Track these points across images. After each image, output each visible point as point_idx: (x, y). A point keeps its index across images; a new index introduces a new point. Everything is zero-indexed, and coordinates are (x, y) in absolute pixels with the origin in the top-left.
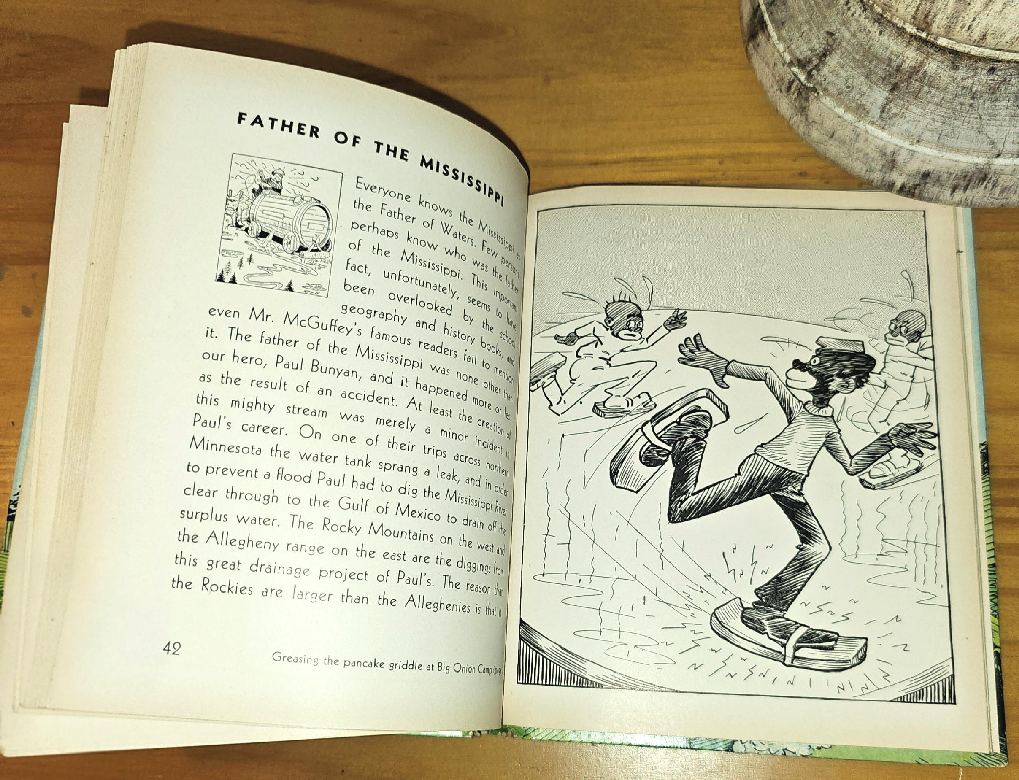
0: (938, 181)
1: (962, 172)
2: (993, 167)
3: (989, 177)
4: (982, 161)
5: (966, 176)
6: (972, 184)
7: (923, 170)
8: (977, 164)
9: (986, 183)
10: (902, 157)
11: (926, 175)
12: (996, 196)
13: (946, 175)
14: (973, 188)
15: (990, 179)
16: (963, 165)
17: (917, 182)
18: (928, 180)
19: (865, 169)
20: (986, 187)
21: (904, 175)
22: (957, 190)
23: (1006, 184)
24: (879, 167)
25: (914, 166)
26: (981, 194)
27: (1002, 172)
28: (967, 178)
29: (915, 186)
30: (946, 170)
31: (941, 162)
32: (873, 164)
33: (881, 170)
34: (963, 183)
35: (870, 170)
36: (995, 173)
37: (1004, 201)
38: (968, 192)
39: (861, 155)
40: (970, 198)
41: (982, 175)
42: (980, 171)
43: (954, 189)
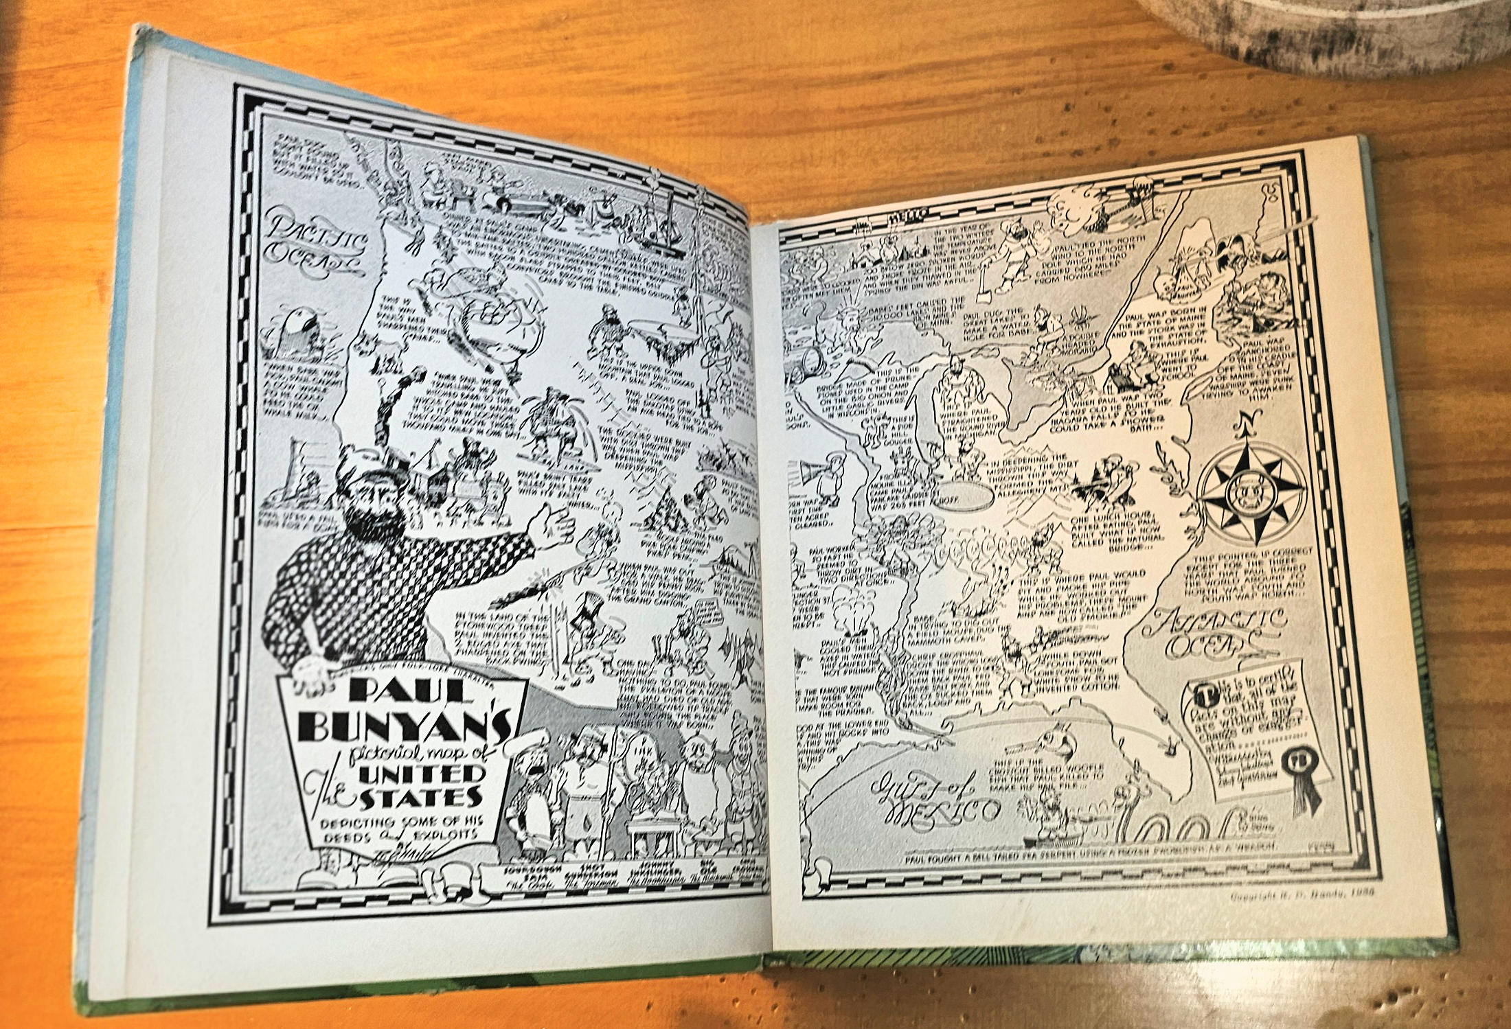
0: (1291, 45)
1: (1319, 30)
2: (1359, 24)
3: (1358, 36)
4: (1341, 15)
5: (1325, 37)
6: (1337, 47)
7: (1268, 29)
8: (1335, 20)
9: (1355, 46)
10: (1237, 12)
11: (1274, 36)
12: (1375, 62)
13: (1299, 37)
14: (1340, 53)
15: (1360, 39)
16: (1318, 22)
17: (1266, 46)
18: (1278, 43)
19: (1197, 29)
20: (1357, 51)
21: (1247, 38)
22: (1320, 58)
23: (1384, 46)
24: (1213, 26)
25: (1254, 24)
26: (1353, 60)
27: (1372, 30)
28: (1329, 39)
29: (1265, 52)
30: (1297, 29)
31: (1288, 18)
32: (1206, 24)
33: (1217, 31)
34: (1326, 47)
35: (1204, 30)
36: (1363, 31)
37: (1389, 69)
38: (1335, 58)
39: (1189, 10)
40: (1341, 66)
41: (1347, 35)
42: (1342, 28)
43: (1315, 55)
